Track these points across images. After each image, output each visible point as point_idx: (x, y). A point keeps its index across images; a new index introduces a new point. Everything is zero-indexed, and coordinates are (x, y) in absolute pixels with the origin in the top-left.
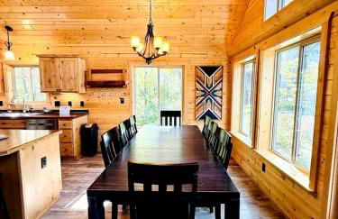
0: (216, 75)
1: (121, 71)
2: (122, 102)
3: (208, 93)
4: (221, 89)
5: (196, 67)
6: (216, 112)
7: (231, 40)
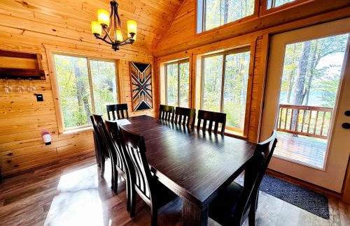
0: (146, 71)
1: (34, 56)
2: (40, 99)
3: (141, 88)
4: (151, 84)
5: (130, 63)
6: (148, 103)
7: (157, 43)
